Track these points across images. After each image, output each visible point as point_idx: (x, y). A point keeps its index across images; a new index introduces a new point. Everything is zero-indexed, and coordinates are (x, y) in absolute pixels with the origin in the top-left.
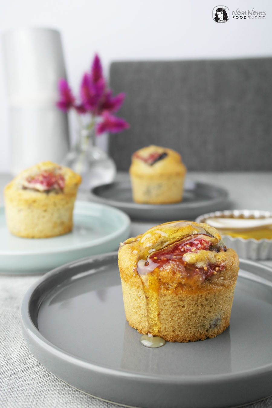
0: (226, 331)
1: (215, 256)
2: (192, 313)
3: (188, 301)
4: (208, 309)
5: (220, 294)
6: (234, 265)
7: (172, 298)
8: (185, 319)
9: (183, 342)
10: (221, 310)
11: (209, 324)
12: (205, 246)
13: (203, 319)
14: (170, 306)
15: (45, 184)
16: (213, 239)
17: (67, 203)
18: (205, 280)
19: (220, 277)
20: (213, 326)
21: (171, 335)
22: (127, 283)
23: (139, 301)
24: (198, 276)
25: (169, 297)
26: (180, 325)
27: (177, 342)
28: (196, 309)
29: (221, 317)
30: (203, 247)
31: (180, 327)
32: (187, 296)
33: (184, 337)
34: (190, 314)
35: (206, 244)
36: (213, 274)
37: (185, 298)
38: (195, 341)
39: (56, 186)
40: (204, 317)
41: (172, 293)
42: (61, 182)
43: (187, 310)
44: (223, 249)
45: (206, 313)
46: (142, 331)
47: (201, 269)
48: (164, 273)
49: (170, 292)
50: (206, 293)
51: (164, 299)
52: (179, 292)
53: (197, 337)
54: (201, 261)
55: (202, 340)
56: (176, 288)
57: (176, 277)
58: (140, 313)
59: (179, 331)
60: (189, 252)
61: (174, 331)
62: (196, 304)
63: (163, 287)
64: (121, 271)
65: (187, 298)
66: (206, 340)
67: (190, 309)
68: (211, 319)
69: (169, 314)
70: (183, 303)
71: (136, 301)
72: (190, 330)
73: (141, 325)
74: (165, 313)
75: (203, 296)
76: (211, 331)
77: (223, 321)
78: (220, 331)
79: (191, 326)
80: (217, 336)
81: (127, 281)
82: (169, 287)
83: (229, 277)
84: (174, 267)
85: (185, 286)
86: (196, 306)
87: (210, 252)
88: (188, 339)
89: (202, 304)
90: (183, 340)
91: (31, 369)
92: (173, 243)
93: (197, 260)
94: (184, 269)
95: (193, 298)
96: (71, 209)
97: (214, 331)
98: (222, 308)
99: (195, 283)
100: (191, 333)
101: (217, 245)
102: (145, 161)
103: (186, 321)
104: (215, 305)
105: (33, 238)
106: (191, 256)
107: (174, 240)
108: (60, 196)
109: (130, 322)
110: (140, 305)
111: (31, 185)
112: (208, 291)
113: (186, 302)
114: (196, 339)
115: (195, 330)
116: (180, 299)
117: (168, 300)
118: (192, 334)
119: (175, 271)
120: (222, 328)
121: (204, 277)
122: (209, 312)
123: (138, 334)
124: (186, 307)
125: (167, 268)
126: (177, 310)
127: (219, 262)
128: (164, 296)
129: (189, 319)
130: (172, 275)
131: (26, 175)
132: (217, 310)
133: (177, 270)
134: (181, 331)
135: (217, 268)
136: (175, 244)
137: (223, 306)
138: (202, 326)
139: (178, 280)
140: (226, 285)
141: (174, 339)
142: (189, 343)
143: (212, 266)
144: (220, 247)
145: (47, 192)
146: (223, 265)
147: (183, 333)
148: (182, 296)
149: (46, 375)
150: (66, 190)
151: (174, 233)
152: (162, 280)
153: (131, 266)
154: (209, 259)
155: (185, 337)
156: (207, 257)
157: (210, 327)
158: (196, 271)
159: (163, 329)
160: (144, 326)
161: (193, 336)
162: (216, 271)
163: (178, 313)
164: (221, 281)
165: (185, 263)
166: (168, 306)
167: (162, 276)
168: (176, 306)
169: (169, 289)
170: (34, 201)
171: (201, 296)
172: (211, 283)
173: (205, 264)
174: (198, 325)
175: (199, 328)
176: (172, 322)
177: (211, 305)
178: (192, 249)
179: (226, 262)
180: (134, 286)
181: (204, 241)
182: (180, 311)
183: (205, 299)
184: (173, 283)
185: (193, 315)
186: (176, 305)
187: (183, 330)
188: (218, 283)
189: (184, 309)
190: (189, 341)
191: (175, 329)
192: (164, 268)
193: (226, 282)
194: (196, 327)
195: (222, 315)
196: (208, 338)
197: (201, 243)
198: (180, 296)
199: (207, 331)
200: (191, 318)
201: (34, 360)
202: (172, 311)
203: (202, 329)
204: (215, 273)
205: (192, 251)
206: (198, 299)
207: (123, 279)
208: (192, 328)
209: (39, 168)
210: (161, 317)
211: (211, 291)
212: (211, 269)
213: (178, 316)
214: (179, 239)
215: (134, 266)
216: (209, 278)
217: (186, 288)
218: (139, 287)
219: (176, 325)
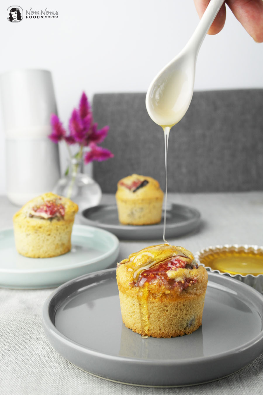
0: (199, 329)
1: (190, 273)
2: (173, 316)
3: (170, 306)
4: (185, 312)
5: (194, 301)
6: (204, 279)
7: (159, 305)
8: (169, 320)
9: (167, 338)
10: (195, 313)
11: (187, 324)
12: (182, 265)
13: (182, 320)
14: (157, 311)
15: (49, 213)
16: (188, 260)
17: (67, 228)
18: (182, 291)
19: (193, 288)
20: (189, 325)
21: (158, 333)
22: (124, 294)
23: (134, 308)
24: (178, 288)
25: (157, 304)
26: (165, 325)
27: (163, 338)
28: (176, 313)
29: (195, 318)
30: (180, 266)
31: (165, 326)
32: (169, 302)
33: (167, 334)
34: (172, 316)
35: (183, 264)
36: (188, 286)
37: (168, 304)
38: (176, 337)
39: (58, 214)
40: (182, 318)
41: (158, 301)
42: (61, 210)
43: (170, 313)
44: (196, 266)
45: (184, 315)
46: (136, 331)
47: (180, 282)
48: (152, 286)
49: (157, 300)
50: (184, 301)
51: (152, 306)
52: (164, 300)
53: (177, 334)
54: (179, 277)
55: (181, 336)
56: (161, 297)
57: (162, 289)
58: (135, 316)
59: (164, 329)
60: (171, 270)
61: (160, 330)
62: (176, 309)
63: (151, 296)
64: (119, 285)
65: (169, 304)
66: (184, 336)
67: (172, 313)
68: (188, 320)
69: (157, 316)
70: (167, 308)
71: (131, 308)
72: (172, 329)
73: (135, 326)
74: (154, 316)
75: (182, 303)
76: (187, 329)
77: (197, 321)
78: (195, 329)
79: (172, 326)
80: (192, 333)
81: (124, 292)
82: (156, 297)
83: (200, 288)
84: (159, 281)
85: (168, 296)
86: (176, 310)
87: (186, 269)
88: (171, 336)
89: (180, 308)
90: (167, 336)
91: (54, 361)
92: (158, 263)
93: (176, 276)
94: (167, 283)
95: (174, 304)
96: (70, 233)
97: (190, 329)
98: (195, 311)
99: (175, 293)
100: (173, 330)
101: (191, 263)
102: (129, 188)
103: (169, 321)
104: (191, 309)
105: (39, 257)
106: (172, 273)
107: (159, 261)
108: (61, 223)
109: (126, 324)
110: (135, 311)
111: (37, 214)
112: (185, 299)
113: (169, 307)
114: (176, 336)
115: (176, 328)
116: (165, 305)
117: (156, 306)
118: (174, 332)
119: (161, 284)
120: (196, 327)
121: (182, 288)
122: (186, 314)
123: (133, 333)
124: (169, 311)
125: (154, 282)
126: (162, 313)
127: (193, 277)
128: (152, 303)
129: (171, 320)
130: (158, 287)
131: (32, 205)
132: (192, 313)
133: (162, 284)
134: (165, 329)
135: (191, 282)
136: (160, 264)
137: (196, 310)
138: (181, 325)
139: (163, 291)
140: (199, 294)
141: (160, 336)
142: (172, 338)
143: (188, 280)
144: (193, 265)
145: (51, 219)
146: (196, 279)
147: (167, 331)
148: (166, 303)
149: (66, 365)
150: (66, 217)
151: (158, 255)
152: (151, 291)
153: (127, 281)
154: (185, 275)
155: (169, 334)
156: (184, 274)
157: (187, 326)
158: (176, 284)
159: (152, 328)
160: (138, 326)
161: (174, 333)
162: (190, 283)
163: (163, 316)
164: (194, 291)
165: (168, 278)
166: (155, 311)
167: (151, 289)
168: (162, 311)
169: (156, 298)
170: (40, 227)
171: (180, 302)
172: (187, 293)
173: (182, 279)
174: (178, 325)
175: (179, 327)
176: (159, 322)
177: (187, 309)
178: (173, 268)
179: (198, 277)
180: (130, 296)
181: (181, 261)
182: (164, 314)
183: (183, 305)
184: (159, 293)
185: (174, 317)
186: (161, 309)
187: (167, 328)
188: (192, 293)
189: (167, 313)
190: (172, 337)
191: (161, 328)
192: (152, 282)
193: (198, 292)
194: (177, 326)
195: (196, 317)
196: (186, 334)
197: (179, 263)
198: (165, 303)
199: (185, 329)
200: (173, 319)
201: (54, 355)
202: (158, 314)
203: (181, 328)
204: (190, 285)
205: (173, 269)
206: (178, 305)
207: (121, 291)
208: (173, 327)
209: (43, 199)
210: (150, 319)
211: (187, 299)
212: (187, 282)
213: (164, 318)
214: (163, 260)
215: (130, 281)
216: (185, 289)
217: (168, 297)
218: (133, 297)
219: (162, 325)
